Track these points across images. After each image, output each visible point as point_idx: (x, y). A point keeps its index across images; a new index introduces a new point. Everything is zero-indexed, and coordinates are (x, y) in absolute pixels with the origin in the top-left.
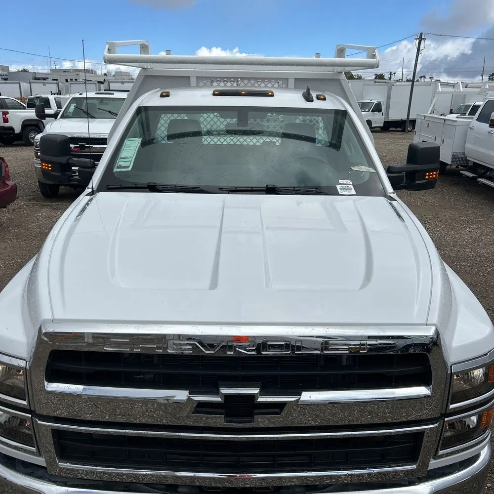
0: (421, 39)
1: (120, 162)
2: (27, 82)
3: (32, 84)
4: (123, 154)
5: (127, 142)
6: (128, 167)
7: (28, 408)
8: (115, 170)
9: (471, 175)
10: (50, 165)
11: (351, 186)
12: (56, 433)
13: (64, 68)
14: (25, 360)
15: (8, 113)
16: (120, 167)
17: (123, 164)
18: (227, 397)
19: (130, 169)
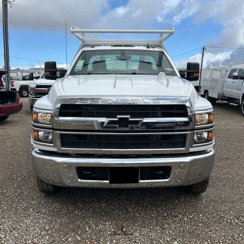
0: (204, 49)
1: (76, 68)
2: (20, 72)
3: (23, 73)
4: (78, 65)
5: (79, 61)
6: (80, 69)
7: (52, 128)
8: (75, 70)
9: (226, 102)
10: (48, 73)
11: (164, 74)
12: (61, 135)
13: (37, 68)
14: (51, 110)
15: (13, 82)
16: (77, 69)
17: (78, 68)
18: (119, 118)
19: (81, 70)
